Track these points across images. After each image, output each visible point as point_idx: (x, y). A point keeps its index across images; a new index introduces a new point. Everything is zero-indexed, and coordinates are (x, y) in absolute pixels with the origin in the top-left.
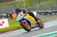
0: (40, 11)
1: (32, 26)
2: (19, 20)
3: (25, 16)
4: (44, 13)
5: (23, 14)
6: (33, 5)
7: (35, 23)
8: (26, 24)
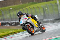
0: (10, 21)
2: (23, 23)
3: (28, 19)
4: (14, 24)
5: (26, 17)
6: (3, 15)
7: (38, 27)
8: (30, 28)
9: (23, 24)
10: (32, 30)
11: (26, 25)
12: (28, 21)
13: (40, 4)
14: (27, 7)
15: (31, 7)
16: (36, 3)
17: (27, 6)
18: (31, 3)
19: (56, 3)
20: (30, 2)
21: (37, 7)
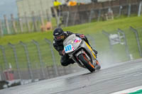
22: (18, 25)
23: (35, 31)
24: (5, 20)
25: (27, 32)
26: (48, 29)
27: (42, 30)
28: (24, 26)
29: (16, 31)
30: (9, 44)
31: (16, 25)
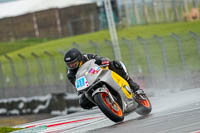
1: (125, 105)
2: (85, 87)
7: (131, 97)
9: (87, 89)
10: (116, 107)
11: (98, 91)
12: (103, 79)
13: (52, 42)
14: (10, 55)
15: (23, 54)
16: (41, 41)
17: (12, 51)
18: (25, 39)
19: (107, 41)
20: (23, 36)
21: (46, 53)
22: (152, 11)
23: (176, 20)
24: (134, 5)
25: (165, 22)
26: (194, 18)
27: (185, 19)
28: (159, 13)
29: (149, 20)
30: (139, 38)
31: (149, 11)
